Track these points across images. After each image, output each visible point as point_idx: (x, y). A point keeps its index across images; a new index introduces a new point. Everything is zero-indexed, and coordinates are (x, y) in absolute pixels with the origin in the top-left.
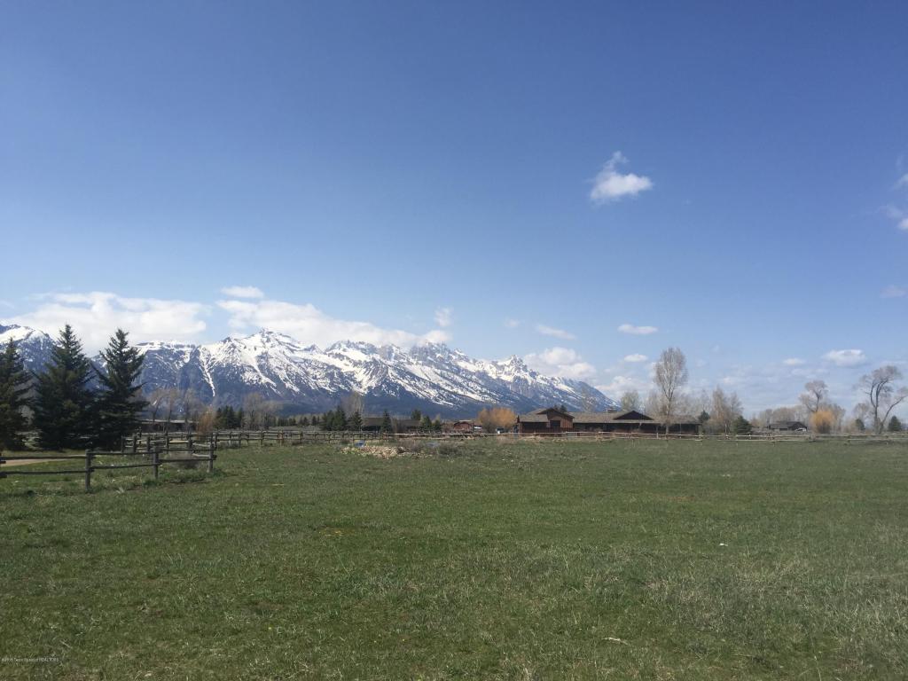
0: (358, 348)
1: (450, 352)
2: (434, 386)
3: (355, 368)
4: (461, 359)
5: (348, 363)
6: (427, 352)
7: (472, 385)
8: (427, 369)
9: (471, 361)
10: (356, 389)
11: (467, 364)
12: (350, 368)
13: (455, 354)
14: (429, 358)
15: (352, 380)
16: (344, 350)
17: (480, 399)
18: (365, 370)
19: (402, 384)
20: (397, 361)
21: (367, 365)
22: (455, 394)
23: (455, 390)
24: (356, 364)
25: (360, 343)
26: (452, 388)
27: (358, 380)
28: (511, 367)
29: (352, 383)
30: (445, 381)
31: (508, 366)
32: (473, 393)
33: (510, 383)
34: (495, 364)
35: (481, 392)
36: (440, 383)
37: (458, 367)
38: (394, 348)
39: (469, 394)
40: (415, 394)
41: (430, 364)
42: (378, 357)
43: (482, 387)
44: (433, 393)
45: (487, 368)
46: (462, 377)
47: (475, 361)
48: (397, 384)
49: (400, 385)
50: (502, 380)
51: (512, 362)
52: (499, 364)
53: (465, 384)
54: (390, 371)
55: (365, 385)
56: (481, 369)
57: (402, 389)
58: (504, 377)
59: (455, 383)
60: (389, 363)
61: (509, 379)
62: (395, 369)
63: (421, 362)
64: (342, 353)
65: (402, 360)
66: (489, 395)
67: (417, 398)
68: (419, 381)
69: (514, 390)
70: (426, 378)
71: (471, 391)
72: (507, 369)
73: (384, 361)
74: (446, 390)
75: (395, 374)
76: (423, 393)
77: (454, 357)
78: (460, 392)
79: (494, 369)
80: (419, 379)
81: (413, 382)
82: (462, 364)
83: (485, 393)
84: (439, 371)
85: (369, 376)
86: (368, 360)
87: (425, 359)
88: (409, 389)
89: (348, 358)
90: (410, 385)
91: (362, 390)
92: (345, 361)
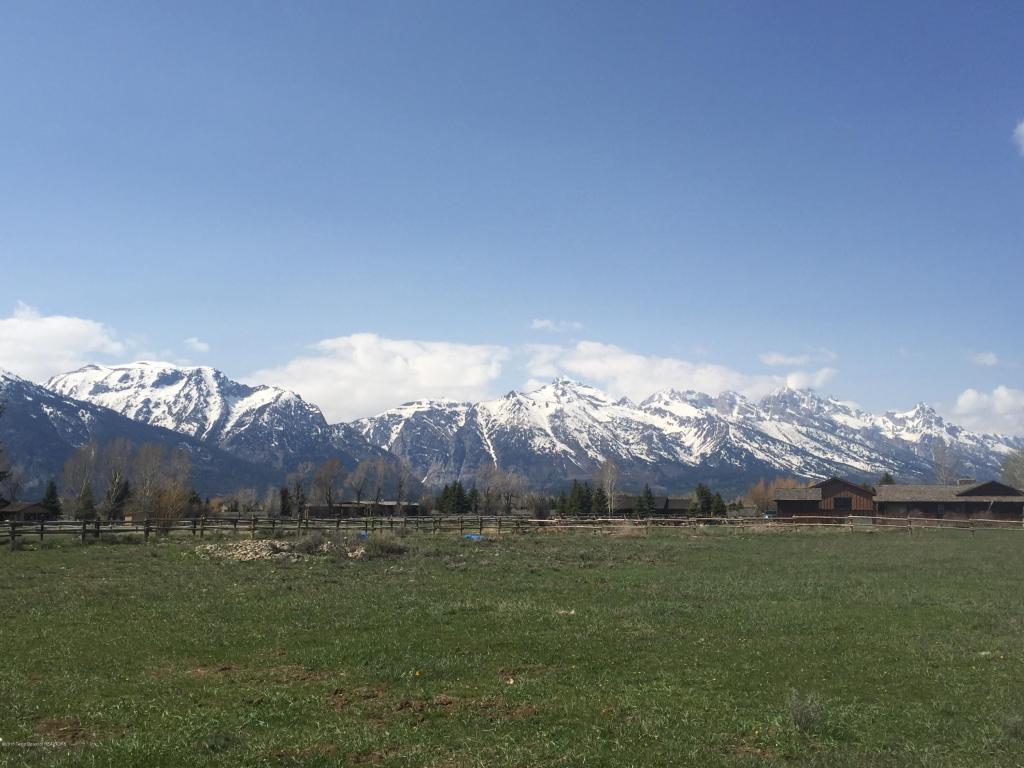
0: (685, 400)
1: (819, 401)
2: (796, 451)
3: (682, 429)
4: (837, 410)
5: (672, 421)
6: (786, 402)
7: (854, 448)
8: (786, 426)
9: (854, 413)
10: (684, 458)
11: (847, 417)
12: (675, 428)
13: (828, 403)
14: (788, 410)
15: (678, 445)
16: (666, 403)
17: (868, 468)
18: (696, 430)
19: (749, 448)
20: (742, 417)
21: (698, 423)
22: (830, 462)
23: (829, 456)
24: (683, 422)
25: (689, 392)
26: (825, 453)
27: (687, 444)
28: (917, 421)
29: (678, 449)
30: (814, 444)
31: (912, 420)
32: (856, 460)
33: (915, 444)
34: (890, 416)
35: (870, 459)
36: (807, 446)
37: (831, 422)
38: (738, 399)
39: (851, 462)
40: (768, 463)
41: (789, 419)
42: (713, 412)
43: (871, 450)
44: (796, 461)
45: (879, 422)
46: (841, 437)
47: (859, 413)
48: (742, 450)
49: (747, 450)
50: (903, 440)
51: (918, 412)
52: (898, 416)
53: (844, 448)
54: (732, 431)
55: (697, 451)
56: (868, 425)
57: (750, 456)
58: (906, 436)
59: (828, 445)
60: (730, 419)
61: (914, 438)
62: (739, 428)
63: (777, 417)
64: (664, 407)
65: (748, 415)
66: (883, 462)
67: (773, 469)
68: (774, 443)
69: (922, 454)
70: (785, 440)
71: (854, 458)
72: (910, 424)
73: (722, 417)
74: (814, 457)
75: (739, 435)
76: (780, 461)
77: (827, 408)
78: (837, 459)
79: (890, 424)
80: (774, 441)
81: (765, 446)
82: (839, 418)
83: (876, 460)
84: (804, 430)
85: (702, 439)
86: (700, 417)
87: (782, 412)
88: (760, 456)
89: (672, 415)
90: (761, 450)
91: (692, 459)
92: (668, 418)
